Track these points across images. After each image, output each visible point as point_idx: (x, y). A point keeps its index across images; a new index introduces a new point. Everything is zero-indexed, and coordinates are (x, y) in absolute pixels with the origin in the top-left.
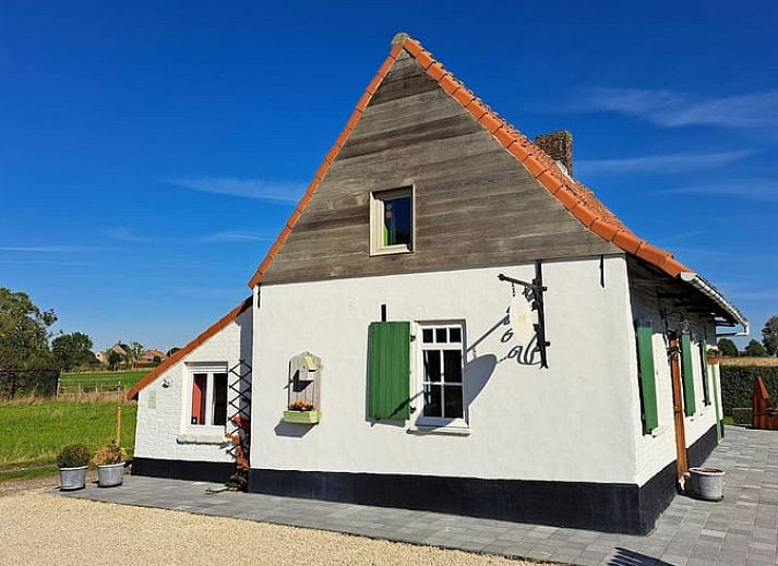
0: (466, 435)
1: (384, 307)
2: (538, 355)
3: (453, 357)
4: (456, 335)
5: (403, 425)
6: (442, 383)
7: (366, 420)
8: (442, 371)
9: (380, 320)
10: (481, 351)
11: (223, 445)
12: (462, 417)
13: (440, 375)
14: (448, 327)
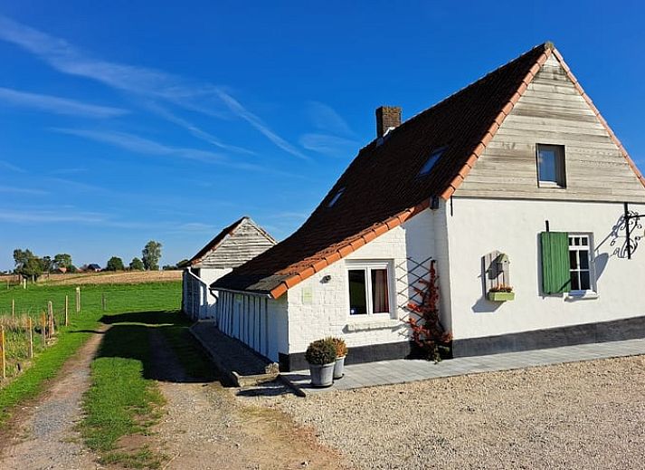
0: (596, 298)
1: (547, 222)
2: (626, 252)
3: (584, 254)
4: (585, 242)
5: (562, 296)
6: (579, 269)
7: (540, 295)
8: (578, 262)
9: (545, 230)
10: (601, 251)
11: (394, 329)
12: (589, 288)
13: (576, 265)
14: (581, 236)
